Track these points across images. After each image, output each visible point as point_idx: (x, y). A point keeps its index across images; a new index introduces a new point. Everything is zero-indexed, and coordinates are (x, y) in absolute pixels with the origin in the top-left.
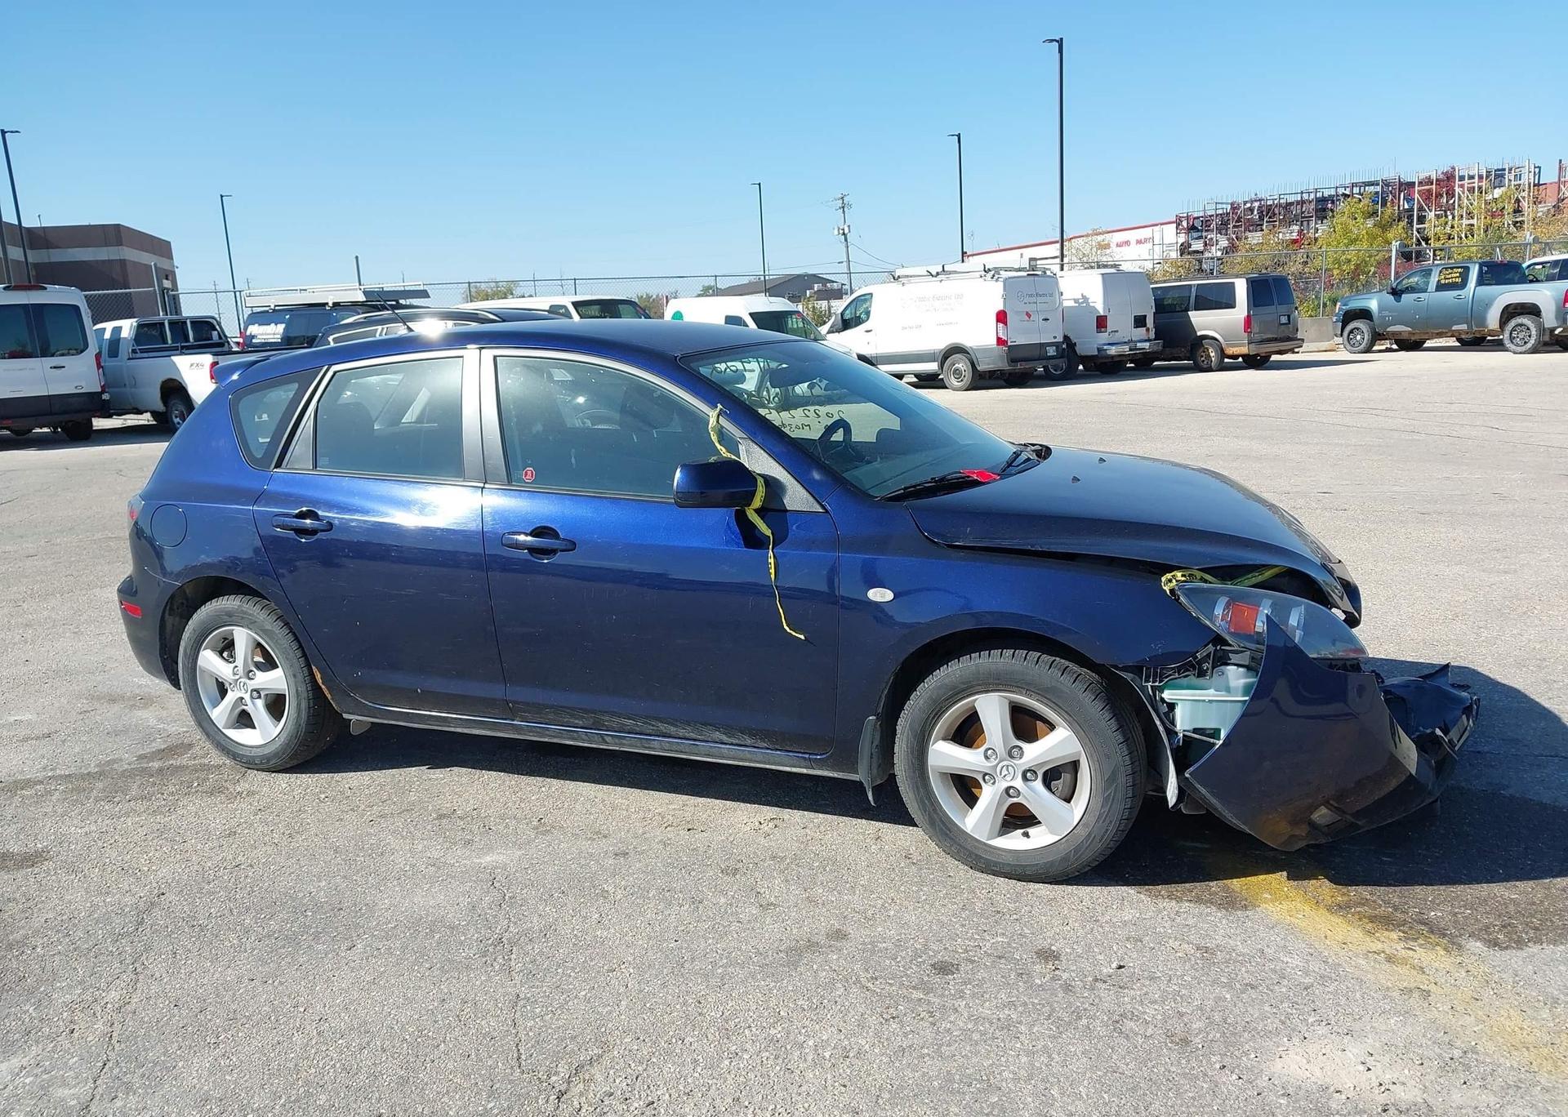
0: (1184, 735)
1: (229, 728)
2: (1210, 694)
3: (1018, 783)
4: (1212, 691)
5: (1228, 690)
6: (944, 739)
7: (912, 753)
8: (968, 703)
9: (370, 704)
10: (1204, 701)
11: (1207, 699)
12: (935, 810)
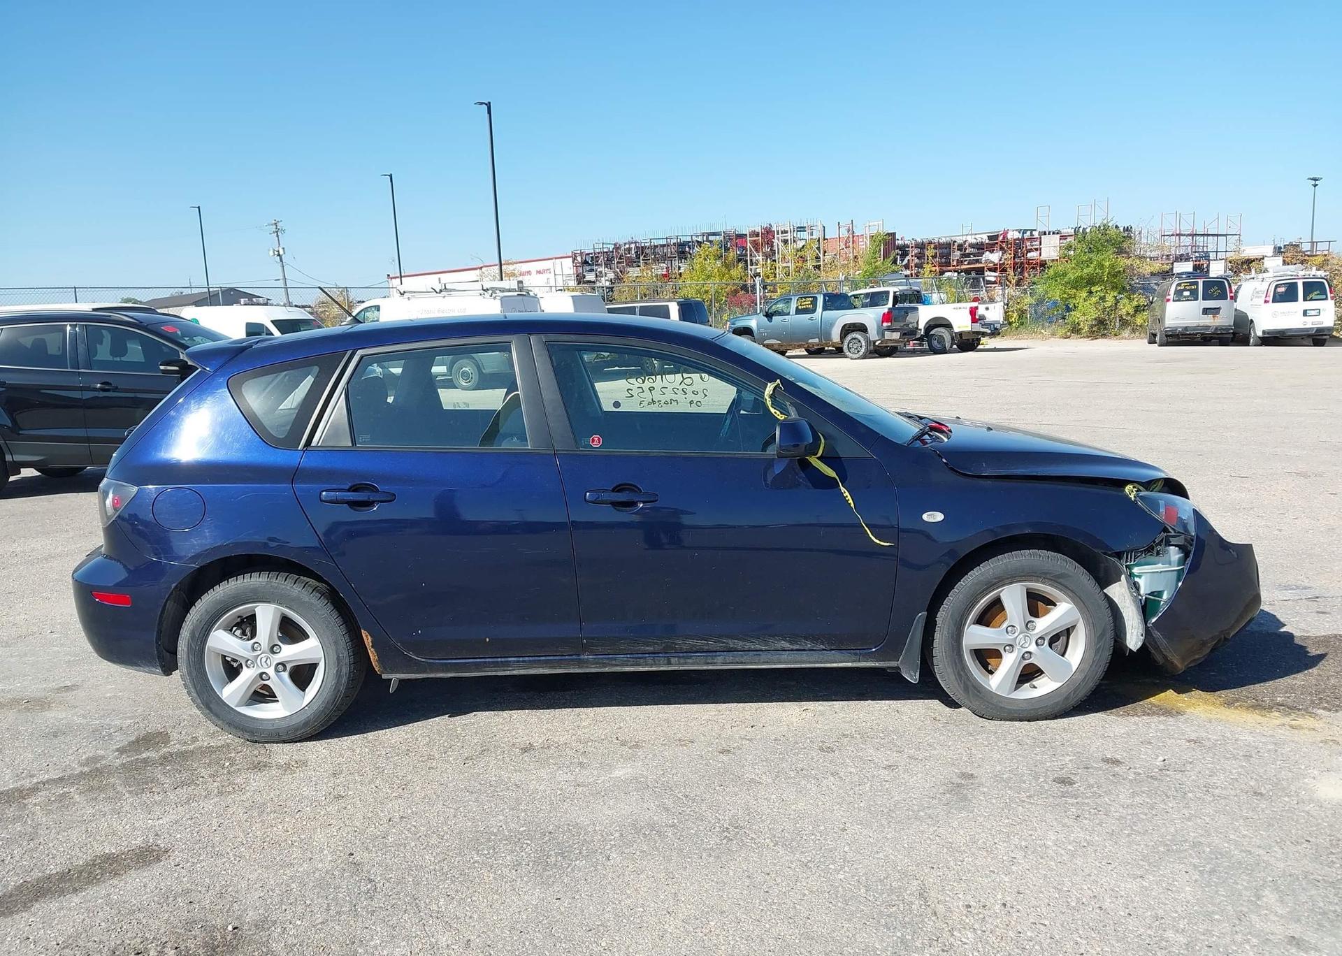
0: (1146, 598)
1: (242, 706)
2: (1160, 567)
3: (1032, 648)
4: (1160, 565)
5: (1170, 563)
6: (974, 624)
7: (952, 637)
8: (996, 593)
9: (423, 660)
10: (1158, 572)
11: (1159, 570)
12: (968, 679)
